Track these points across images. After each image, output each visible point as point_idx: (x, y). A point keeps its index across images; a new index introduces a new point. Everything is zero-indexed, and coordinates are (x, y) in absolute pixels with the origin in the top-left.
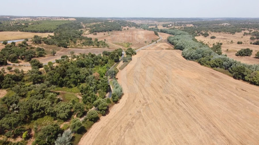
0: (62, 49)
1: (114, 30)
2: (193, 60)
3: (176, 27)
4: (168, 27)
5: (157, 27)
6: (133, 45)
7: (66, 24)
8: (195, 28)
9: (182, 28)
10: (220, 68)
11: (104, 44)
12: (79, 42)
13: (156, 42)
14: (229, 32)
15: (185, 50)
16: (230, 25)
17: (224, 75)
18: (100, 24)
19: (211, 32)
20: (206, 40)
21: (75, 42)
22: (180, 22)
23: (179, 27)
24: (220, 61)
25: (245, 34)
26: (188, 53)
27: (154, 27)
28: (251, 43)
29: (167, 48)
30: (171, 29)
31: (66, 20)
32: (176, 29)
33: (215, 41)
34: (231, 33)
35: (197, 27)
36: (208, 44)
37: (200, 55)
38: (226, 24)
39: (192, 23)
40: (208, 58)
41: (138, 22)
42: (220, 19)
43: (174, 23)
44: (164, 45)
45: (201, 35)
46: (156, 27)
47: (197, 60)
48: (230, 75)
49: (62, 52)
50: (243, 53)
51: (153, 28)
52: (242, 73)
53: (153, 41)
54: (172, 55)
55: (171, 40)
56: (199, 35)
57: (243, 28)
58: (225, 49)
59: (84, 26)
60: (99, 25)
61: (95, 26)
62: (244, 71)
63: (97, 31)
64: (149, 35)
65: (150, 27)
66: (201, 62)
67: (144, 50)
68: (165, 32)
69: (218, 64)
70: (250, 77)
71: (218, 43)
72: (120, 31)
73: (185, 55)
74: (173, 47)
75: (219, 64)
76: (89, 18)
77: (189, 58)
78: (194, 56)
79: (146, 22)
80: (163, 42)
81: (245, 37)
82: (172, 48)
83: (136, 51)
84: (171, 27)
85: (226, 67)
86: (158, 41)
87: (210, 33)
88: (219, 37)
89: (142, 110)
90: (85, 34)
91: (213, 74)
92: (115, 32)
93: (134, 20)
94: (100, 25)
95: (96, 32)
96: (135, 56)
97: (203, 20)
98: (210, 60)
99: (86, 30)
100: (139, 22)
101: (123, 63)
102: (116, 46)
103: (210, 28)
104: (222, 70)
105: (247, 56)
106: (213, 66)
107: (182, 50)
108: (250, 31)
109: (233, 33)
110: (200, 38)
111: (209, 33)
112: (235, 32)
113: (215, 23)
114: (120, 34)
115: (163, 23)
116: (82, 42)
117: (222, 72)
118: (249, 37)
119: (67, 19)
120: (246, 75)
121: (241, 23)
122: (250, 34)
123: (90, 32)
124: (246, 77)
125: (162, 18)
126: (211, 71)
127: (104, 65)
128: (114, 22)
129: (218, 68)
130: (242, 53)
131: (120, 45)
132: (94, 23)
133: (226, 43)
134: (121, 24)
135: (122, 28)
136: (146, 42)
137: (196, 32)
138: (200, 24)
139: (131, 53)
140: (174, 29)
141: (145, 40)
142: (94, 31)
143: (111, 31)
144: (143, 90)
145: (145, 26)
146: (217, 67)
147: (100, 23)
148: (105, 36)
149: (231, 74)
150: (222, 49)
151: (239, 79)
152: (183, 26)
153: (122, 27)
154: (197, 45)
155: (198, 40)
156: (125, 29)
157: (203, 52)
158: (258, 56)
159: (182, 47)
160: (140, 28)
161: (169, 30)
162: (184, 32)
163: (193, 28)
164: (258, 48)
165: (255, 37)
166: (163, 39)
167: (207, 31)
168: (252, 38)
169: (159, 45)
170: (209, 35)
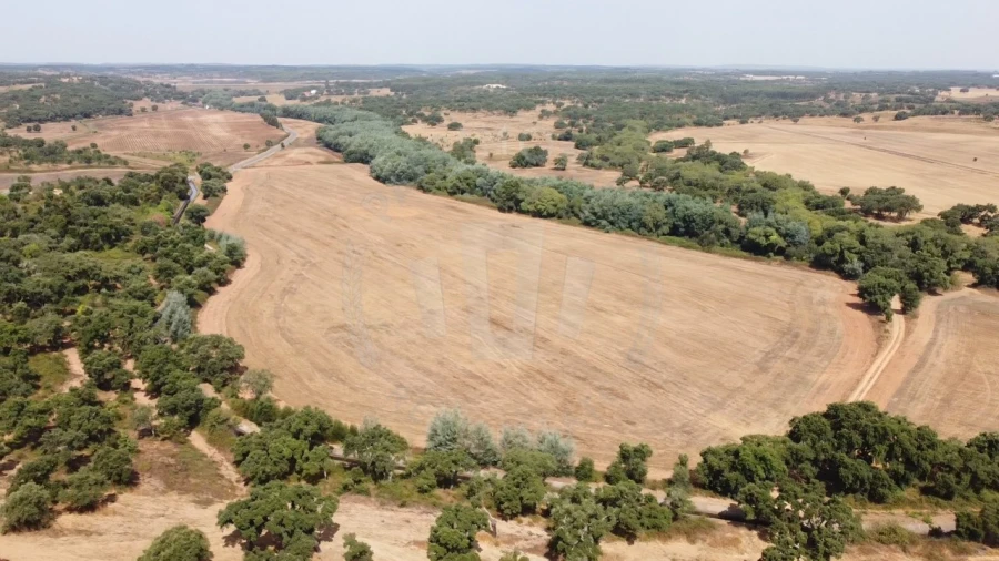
1: (98, 112)
2: (403, 185)
3: (334, 99)
4: (304, 99)
5: (263, 99)
6: (208, 157)
8: (400, 99)
9: (355, 101)
10: (471, 193)
13: (283, 146)
15: (378, 160)
16: (507, 90)
17: (481, 208)
19: (448, 111)
20: (436, 134)
22: (345, 81)
23: (344, 100)
24: (468, 179)
25: (544, 114)
26: (388, 166)
27: (255, 99)
28: (554, 137)
29: (322, 159)
30: (318, 104)
32: (336, 103)
33: (459, 136)
34: (506, 114)
35: (404, 97)
36: (440, 144)
37: (419, 169)
38: (495, 86)
39: (386, 85)
40: (440, 174)
41: (183, 84)
43: (324, 86)
44: (310, 153)
45: (419, 121)
46: (259, 100)
47: (412, 183)
48: (491, 207)
50: (528, 159)
51: (252, 105)
52: (514, 196)
53: (269, 144)
55: (329, 136)
56: (415, 121)
57: (541, 99)
58: (486, 154)
62: (518, 192)
63: (34, 117)
64: (246, 126)
65: (238, 100)
66: (423, 185)
67: (253, 169)
68: (299, 117)
69: (465, 185)
70: (530, 204)
71: (468, 140)
72: (126, 117)
73: (378, 172)
74: (338, 157)
75: (468, 184)
77: (392, 179)
78: (403, 172)
79: (213, 82)
80: (305, 146)
81: (543, 122)
82: (337, 160)
83: (231, 170)
84: (316, 97)
85: (484, 190)
86: (286, 142)
87: (446, 114)
88: (473, 125)
91: (453, 208)
92: (107, 121)
93: (158, 76)
94: (35, 94)
95: (30, 120)
96: (232, 183)
97: (425, 72)
98: (445, 178)
100: (185, 81)
104: (475, 197)
105: (537, 165)
106: (454, 192)
107: (367, 162)
108: (559, 105)
109: (511, 111)
110: (417, 129)
111: (442, 115)
113: (462, 84)
114: (132, 125)
115: (281, 85)
118: (550, 123)
120: (524, 200)
121: (539, 81)
122: (555, 113)
124: (522, 204)
125: (273, 66)
126: (447, 204)
128: (82, 82)
129: (466, 196)
130: (523, 158)
131: (158, 157)
133: (489, 139)
134: (115, 89)
135: (132, 105)
136: (246, 147)
137: (404, 114)
138: (414, 88)
139: (218, 174)
140: (328, 103)
141: (241, 141)
143: (87, 116)
145: (220, 95)
146: (463, 192)
147: (29, 86)
148: (81, 133)
149: (494, 205)
150: (477, 154)
151: (510, 210)
152: (359, 93)
153: (129, 101)
154: (408, 146)
155: (412, 135)
156: (144, 110)
157: (426, 160)
158: (561, 164)
159: (366, 154)
160: (200, 103)
161: (312, 110)
162: (365, 113)
163: (393, 100)
164: (568, 148)
165: (566, 122)
166: (298, 136)
167: (439, 109)
168: (558, 126)
169: (295, 154)
170: (442, 121)
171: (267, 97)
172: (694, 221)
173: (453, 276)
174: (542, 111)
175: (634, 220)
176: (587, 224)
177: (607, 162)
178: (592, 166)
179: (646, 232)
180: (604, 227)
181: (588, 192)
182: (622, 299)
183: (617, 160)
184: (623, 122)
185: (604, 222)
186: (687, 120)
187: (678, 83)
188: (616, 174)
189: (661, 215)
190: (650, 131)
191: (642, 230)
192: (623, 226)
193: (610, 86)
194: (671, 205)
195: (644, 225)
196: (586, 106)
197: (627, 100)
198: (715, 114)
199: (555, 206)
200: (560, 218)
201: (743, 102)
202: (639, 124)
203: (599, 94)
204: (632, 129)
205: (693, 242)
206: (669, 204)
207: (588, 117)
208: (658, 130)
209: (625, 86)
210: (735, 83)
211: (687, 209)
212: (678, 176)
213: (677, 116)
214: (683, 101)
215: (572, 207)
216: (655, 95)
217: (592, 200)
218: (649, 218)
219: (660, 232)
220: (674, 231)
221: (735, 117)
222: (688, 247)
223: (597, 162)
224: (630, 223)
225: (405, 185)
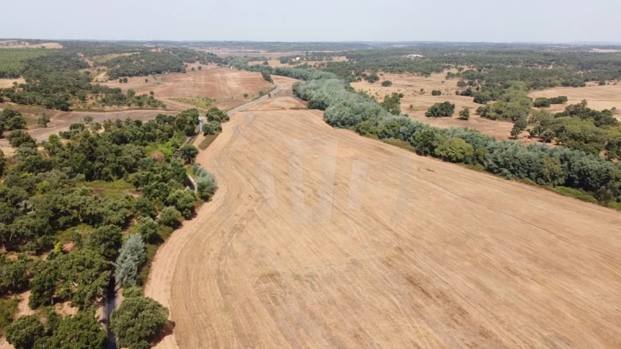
0: (58, 114)
1: (166, 70)
3: (310, 63)
4: (292, 63)
5: (266, 63)
6: (219, 103)
7: (42, 57)
8: (352, 64)
9: (323, 65)
10: (396, 138)
11: (154, 103)
12: (91, 98)
13: (269, 96)
14: (418, 73)
15: (329, 109)
16: (423, 58)
17: (401, 149)
18: (130, 56)
19: (383, 73)
20: (373, 89)
21: (83, 99)
22: (318, 51)
23: (316, 64)
24: (394, 126)
25: (450, 76)
26: (336, 115)
27: (261, 63)
28: (457, 93)
29: (294, 106)
30: (300, 67)
32: (310, 66)
33: (390, 91)
34: (422, 75)
35: (355, 62)
36: (376, 96)
37: (359, 117)
38: (415, 56)
39: (344, 54)
40: (373, 121)
41: (222, 53)
42: (404, 46)
43: (305, 54)
44: (287, 101)
45: (363, 79)
46: (264, 63)
47: (352, 127)
48: (411, 150)
50: (439, 110)
51: (258, 66)
52: (429, 144)
53: (261, 94)
54: (304, 121)
55: (301, 89)
56: (360, 79)
57: (447, 65)
58: (408, 105)
59: (91, 63)
60: (129, 60)
61: (119, 61)
62: (433, 140)
63: (126, 73)
64: (251, 81)
65: (250, 64)
66: (360, 129)
67: (245, 113)
68: (286, 75)
69: (391, 131)
70: (442, 150)
71: (396, 94)
72: (181, 73)
73: (329, 118)
74: (304, 104)
75: (394, 131)
76: (97, 43)
77: (338, 123)
78: (346, 119)
79: (240, 52)
80: (285, 96)
81: (449, 81)
82: (304, 107)
83: (229, 114)
84: (299, 62)
85: (406, 136)
86: (272, 93)
87: (381, 75)
88: (399, 83)
89: (255, 209)
91: (381, 150)
92: (167, 75)
93: (210, 48)
94: (132, 59)
95: (124, 75)
96: (228, 123)
97: (370, 46)
98: (377, 124)
99: (99, 70)
100: (224, 51)
101: (205, 137)
102: (181, 104)
103: (383, 64)
104: (399, 141)
105: (446, 115)
106: (383, 136)
107: (324, 109)
108: (460, 69)
109: (426, 73)
110: (361, 86)
111: (378, 75)
112: (432, 71)
114: (182, 79)
115: (280, 54)
116: (99, 99)
118: (454, 82)
120: (437, 147)
121: (445, 53)
122: (458, 75)
123: (109, 77)
124: (436, 150)
125: (278, 43)
126: (377, 145)
127: (167, 141)
128: (163, 52)
129: (392, 139)
130: (436, 110)
131: (188, 102)
132: (116, 56)
133: (410, 94)
134: (180, 56)
135: (186, 66)
136: (246, 96)
137: (353, 74)
138: (362, 57)
139: (218, 118)
140: (305, 66)
141: (244, 91)
142: (122, 75)
143: (159, 72)
144: (253, 180)
145: (240, 60)
146: (389, 136)
147: (131, 54)
148: (148, 84)
149: (413, 148)
150: (401, 105)
151: (426, 154)
152: (326, 60)
153: (185, 63)
154: (353, 98)
155: (357, 90)
156: (193, 69)
157: (364, 110)
158: (464, 116)
159: (323, 103)
160: (229, 65)
161: (293, 71)
162: (328, 73)
163: (347, 65)
164: (468, 102)
165: (466, 82)
166: (282, 88)
167: (377, 71)
168: (460, 84)
169: (277, 101)
170: (378, 80)
171: (268, 61)
172: (589, 176)
173: (377, 220)
174: (448, 73)
175: (533, 171)
176: (490, 170)
177: (499, 114)
178: (489, 117)
179: (543, 182)
180: (505, 175)
181: (491, 144)
182: (534, 260)
183: (509, 113)
184: (508, 82)
185: (505, 171)
186: (557, 82)
187: (546, 54)
188: (509, 126)
189: (558, 168)
190: (529, 89)
191: (539, 179)
192: (523, 176)
193: (496, 56)
194: (567, 159)
195: (541, 176)
196: (480, 71)
197: (509, 66)
198: (577, 77)
199: (463, 153)
200: (466, 163)
201: (597, 68)
202: (522, 84)
203: (489, 62)
204: (516, 88)
205: (589, 195)
206: (564, 159)
207: (482, 78)
208: (535, 89)
209: (508, 56)
210: (588, 55)
211: (582, 164)
212: (562, 129)
213: (548, 78)
214: (551, 67)
215: (477, 156)
216: (530, 63)
217: (495, 152)
218: (547, 170)
219: (556, 182)
220: (569, 183)
221: (593, 80)
222: (585, 200)
223: (493, 114)
224: (528, 173)
225: (347, 129)
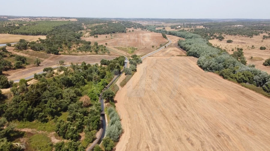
0: (51, 57)
1: (117, 31)
2: (212, 72)
3: (186, 29)
4: (176, 29)
5: (164, 29)
6: (138, 51)
7: (65, 25)
8: (207, 30)
9: (192, 30)
10: (250, 83)
11: (104, 50)
12: (74, 47)
13: (165, 47)
14: (245, 35)
15: (202, 58)
16: (244, 27)
18: (102, 25)
19: (225, 35)
20: (223, 45)
21: (70, 47)
22: (189, 23)
23: (188, 29)
24: (249, 75)
27: (162, 28)
29: (179, 54)
30: (181, 31)
31: (66, 20)
32: (186, 31)
33: (233, 46)
34: (248, 36)
35: (208, 29)
36: (226, 49)
38: (239, 26)
39: (202, 25)
40: (232, 69)
41: (144, 24)
42: (231, 21)
43: (183, 25)
44: (174, 50)
45: (215, 38)
49: (50, 60)
51: (160, 30)
53: (161, 46)
54: (185, 64)
55: (183, 44)
56: (213, 38)
58: (249, 57)
59: (85, 27)
60: (101, 27)
61: (96, 27)
63: (98, 33)
64: (156, 38)
65: (157, 29)
66: (224, 74)
67: (152, 58)
68: (174, 35)
69: (247, 78)
71: (238, 49)
72: (124, 33)
73: (202, 64)
74: (185, 53)
75: (249, 78)
76: (92, 19)
77: (208, 68)
78: (213, 67)
79: (153, 23)
80: (173, 47)
83: (142, 58)
84: (180, 28)
85: (258, 83)
86: (167, 45)
88: (236, 41)
90: (84, 36)
92: (118, 34)
94: (103, 26)
95: (97, 34)
96: (141, 65)
97: (213, 21)
98: (234, 71)
99: (87, 31)
100: (146, 23)
101: (125, 76)
102: (119, 51)
103: (224, 30)
107: (198, 58)
110: (215, 42)
112: (253, 34)
113: (227, 25)
114: (124, 36)
115: (171, 24)
116: (78, 47)
117: (253, 90)
119: (68, 20)
121: (255, 24)
123: (90, 35)
125: (170, 19)
126: (239, 89)
127: (100, 81)
128: (118, 23)
129: (248, 84)
131: (123, 50)
132: (97, 24)
133: (246, 48)
134: (125, 25)
135: (127, 30)
136: (153, 47)
137: (209, 35)
138: (211, 26)
139: (136, 61)
140: (183, 31)
141: (152, 44)
142: (94, 34)
143: (114, 33)
145: (152, 27)
147: (103, 24)
148: (107, 38)
152: (193, 27)
153: (126, 28)
156: (130, 31)
160: (147, 29)
161: (178, 33)
162: (196, 35)
163: (204, 30)
166: (172, 42)
167: (221, 34)
169: (169, 50)
170: (224, 39)
171: (165, 28)
225: (214, 72)
